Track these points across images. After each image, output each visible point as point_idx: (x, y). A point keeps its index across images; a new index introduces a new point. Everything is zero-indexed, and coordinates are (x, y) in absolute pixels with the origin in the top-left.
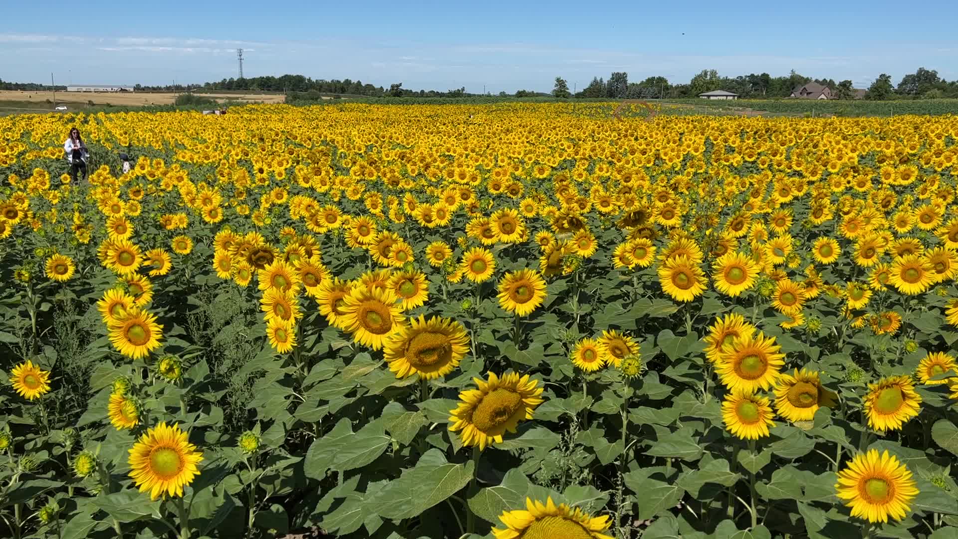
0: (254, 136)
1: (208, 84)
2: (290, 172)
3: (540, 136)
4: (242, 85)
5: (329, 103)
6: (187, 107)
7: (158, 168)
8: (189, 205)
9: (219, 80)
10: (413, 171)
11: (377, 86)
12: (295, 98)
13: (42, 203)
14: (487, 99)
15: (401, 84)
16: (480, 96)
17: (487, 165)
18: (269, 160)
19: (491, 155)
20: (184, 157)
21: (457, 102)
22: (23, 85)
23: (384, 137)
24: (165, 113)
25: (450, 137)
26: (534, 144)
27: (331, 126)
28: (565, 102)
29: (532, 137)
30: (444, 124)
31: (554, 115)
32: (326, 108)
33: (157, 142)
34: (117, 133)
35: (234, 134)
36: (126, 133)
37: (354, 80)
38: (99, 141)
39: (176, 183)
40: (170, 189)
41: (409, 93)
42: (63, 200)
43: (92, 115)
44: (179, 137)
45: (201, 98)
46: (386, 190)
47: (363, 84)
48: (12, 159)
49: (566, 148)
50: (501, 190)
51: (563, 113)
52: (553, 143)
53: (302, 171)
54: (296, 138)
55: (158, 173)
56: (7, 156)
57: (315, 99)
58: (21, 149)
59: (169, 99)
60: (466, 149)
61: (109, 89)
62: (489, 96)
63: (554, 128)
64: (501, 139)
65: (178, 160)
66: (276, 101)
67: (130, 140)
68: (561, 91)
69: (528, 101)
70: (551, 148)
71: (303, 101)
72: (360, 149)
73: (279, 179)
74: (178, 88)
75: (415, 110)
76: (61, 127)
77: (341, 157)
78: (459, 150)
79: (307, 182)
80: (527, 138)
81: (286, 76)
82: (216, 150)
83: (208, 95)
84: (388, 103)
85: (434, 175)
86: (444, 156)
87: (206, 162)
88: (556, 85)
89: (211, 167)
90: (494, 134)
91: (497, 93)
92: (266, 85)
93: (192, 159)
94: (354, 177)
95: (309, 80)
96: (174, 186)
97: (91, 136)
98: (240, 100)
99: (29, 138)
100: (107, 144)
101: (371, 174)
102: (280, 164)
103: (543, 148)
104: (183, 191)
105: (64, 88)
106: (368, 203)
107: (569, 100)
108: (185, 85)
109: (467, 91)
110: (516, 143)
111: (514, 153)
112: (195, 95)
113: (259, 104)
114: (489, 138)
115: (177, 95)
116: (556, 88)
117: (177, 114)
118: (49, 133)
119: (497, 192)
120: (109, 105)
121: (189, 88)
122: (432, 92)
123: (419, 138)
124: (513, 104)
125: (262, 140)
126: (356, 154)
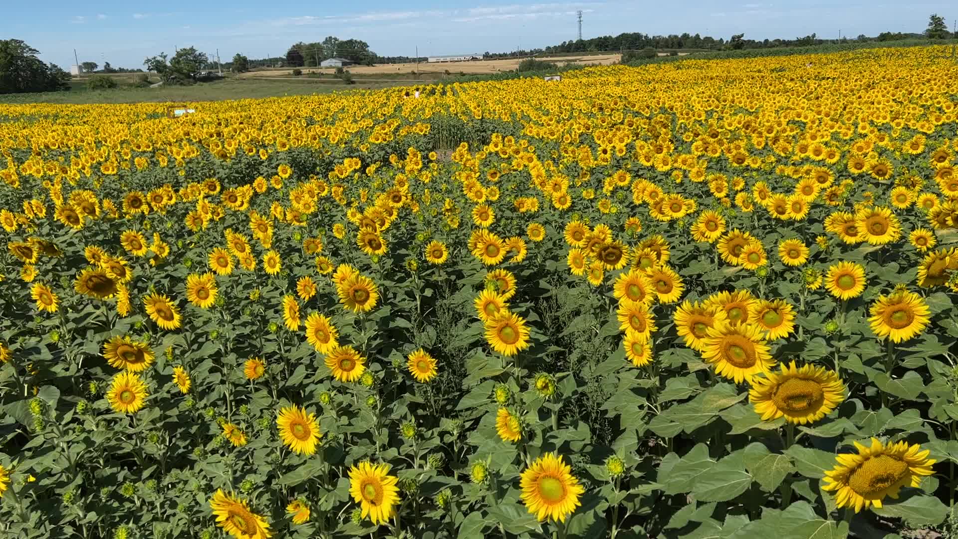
0: (594, 106)
1: (548, 48)
2: (630, 147)
3: (911, 93)
4: (581, 47)
5: (665, 60)
6: (530, 73)
7: (510, 146)
8: (539, 187)
9: (559, 43)
10: (759, 143)
11: (716, 38)
12: (631, 56)
13: (417, 183)
14: (842, 45)
15: (742, 35)
16: (833, 42)
17: (846, 134)
18: (610, 135)
19: (849, 119)
20: (531, 132)
21: (807, 51)
22: (393, 58)
23: (725, 101)
24: (510, 81)
25: (799, 96)
26: (901, 103)
27: (668, 87)
28: (940, 43)
29: (899, 94)
30: (792, 80)
31: (926, 61)
32: (663, 66)
33: (506, 114)
34: (472, 105)
35: (575, 103)
36: (479, 106)
37: (692, 34)
38: (456, 114)
39: (527, 163)
40: (521, 168)
41: (751, 43)
42: (433, 181)
43: (449, 86)
44: (525, 107)
45: (542, 62)
46: (731, 170)
47: (702, 37)
48: (390, 137)
49: (944, 108)
50: (864, 169)
51: (938, 57)
52: (927, 101)
53: (643, 148)
54: (634, 106)
55: (510, 151)
56: (386, 134)
57: (651, 57)
58: (396, 124)
59: (513, 65)
60: (819, 113)
61: (463, 58)
62: (844, 41)
63: (929, 81)
64: (860, 97)
65: (525, 135)
66: (612, 61)
67: (483, 113)
68: (936, 31)
69: (894, 45)
70: (923, 106)
71: (639, 61)
72: (700, 116)
73: (620, 155)
74: (522, 54)
75: (758, 63)
76: (425, 101)
77: (681, 127)
78: (811, 116)
79: (648, 161)
80: (893, 95)
81: (623, 35)
82: (558, 122)
83: (549, 59)
84: (728, 57)
85: (785, 150)
86: (794, 122)
87: (552, 138)
88: (931, 24)
89: (556, 143)
90: (852, 91)
91: (855, 37)
92: (604, 45)
93: (538, 135)
94: (696, 153)
95: (646, 37)
96: (525, 166)
97: (451, 109)
98: (578, 63)
99: (400, 112)
100: (463, 118)
101: (714, 151)
102: (621, 140)
103: (914, 109)
104: (533, 173)
105: (426, 59)
106: (712, 187)
107: (946, 41)
108: (528, 50)
109: (818, 37)
110: (879, 103)
111: (878, 118)
112: (537, 59)
113: (597, 66)
114: (845, 96)
115: (521, 60)
116: (930, 28)
117: (521, 82)
118: (415, 107)
119: (859, 171)
120: (463, 74)
121: (531, 53)
122: (778, 40)
123: (764, 99)
124: (874, 50)
125: (601, 109)
126: (695, 120)
